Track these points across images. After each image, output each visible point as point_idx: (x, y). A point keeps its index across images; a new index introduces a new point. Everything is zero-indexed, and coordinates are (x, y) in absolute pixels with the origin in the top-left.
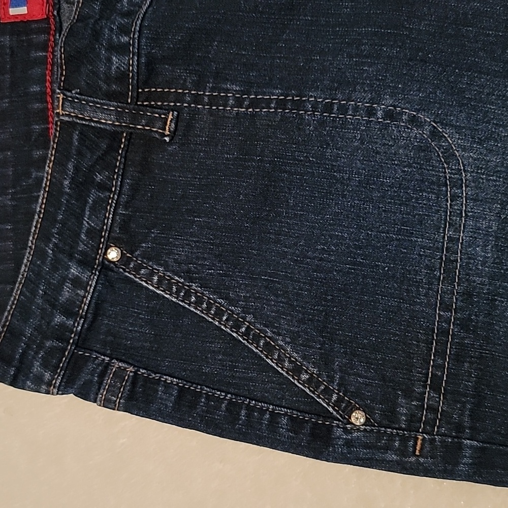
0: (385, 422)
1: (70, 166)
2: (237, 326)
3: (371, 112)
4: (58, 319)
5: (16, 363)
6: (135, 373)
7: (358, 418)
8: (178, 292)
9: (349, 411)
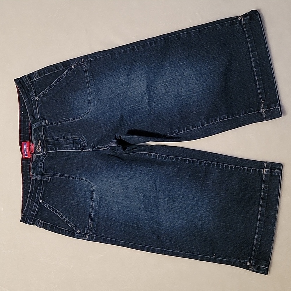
0: (83, 232)
1: (34, 186)
2: (60, 215)
3: (80, 179)
4: (32, 212)
5: (25, 220)
6: (44, 223)
7: (79, 231)
8: (51, 208)
9: (77, 230)
